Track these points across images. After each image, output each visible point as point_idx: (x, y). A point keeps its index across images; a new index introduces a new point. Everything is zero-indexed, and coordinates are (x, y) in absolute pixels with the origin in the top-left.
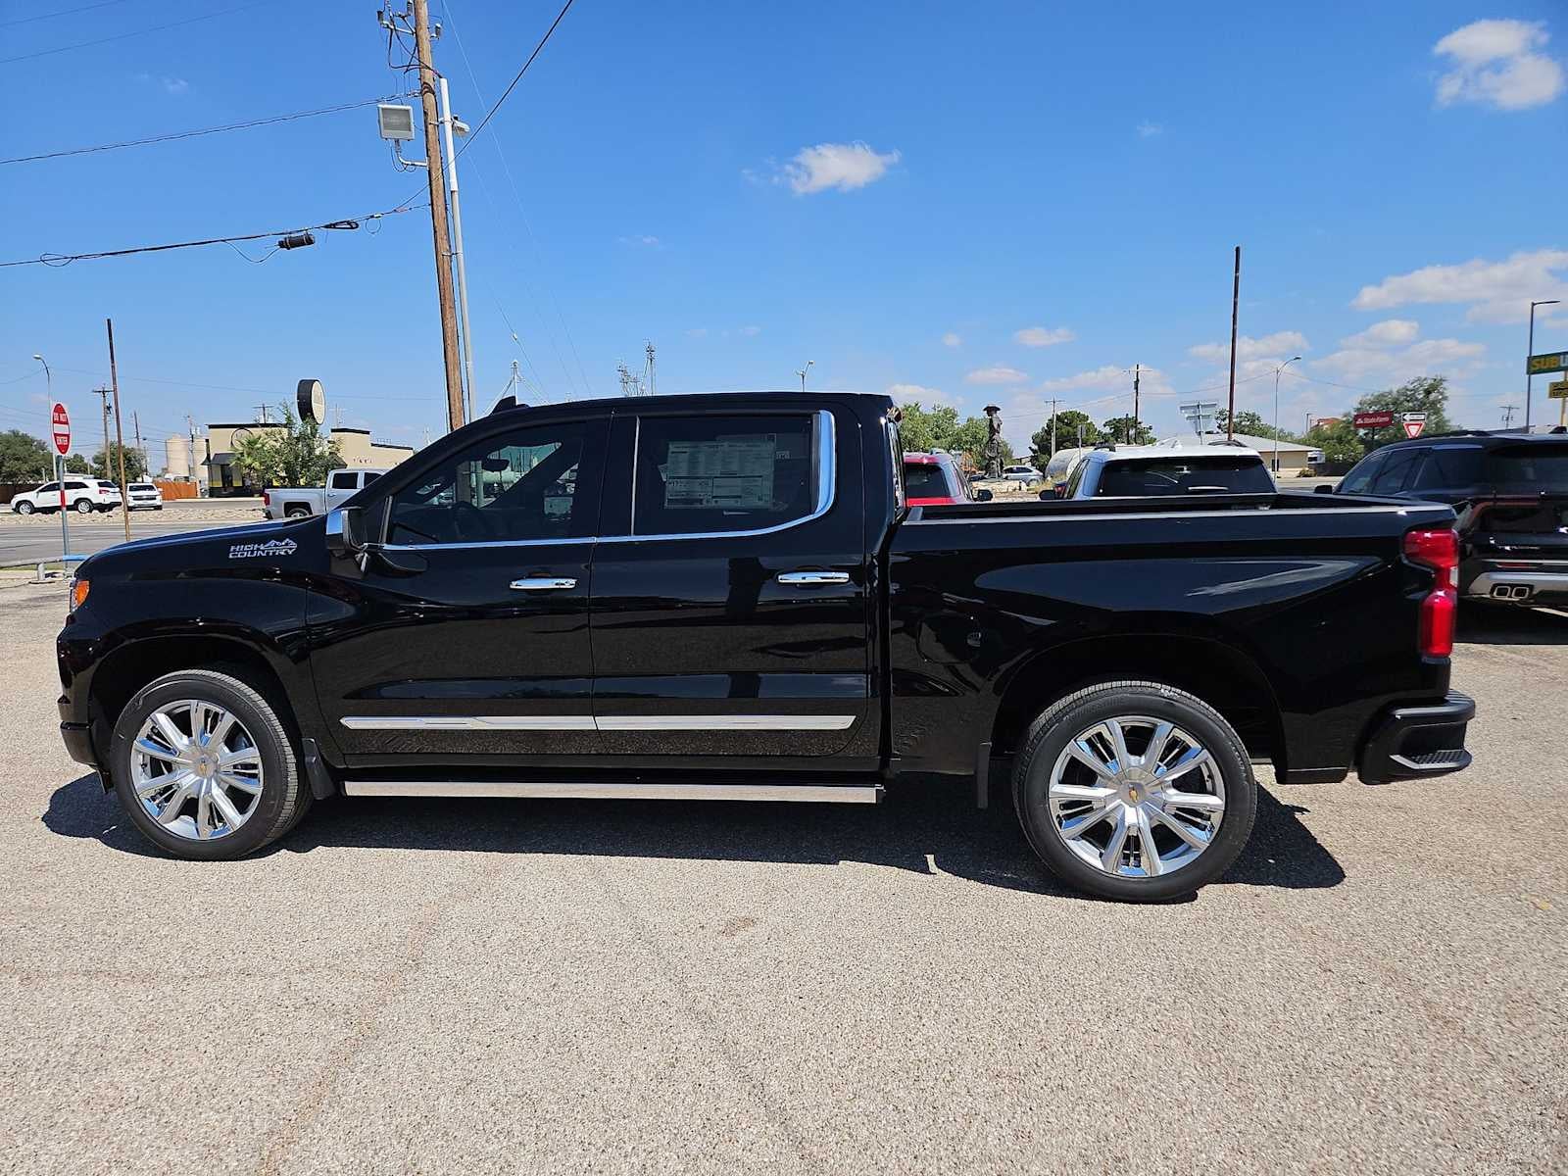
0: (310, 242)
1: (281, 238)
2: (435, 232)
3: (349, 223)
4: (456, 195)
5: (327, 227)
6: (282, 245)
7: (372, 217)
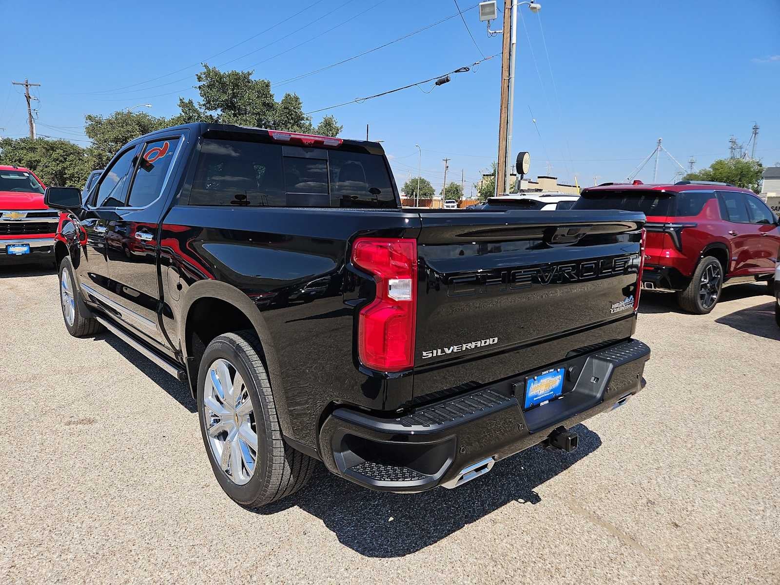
0: (448, 81)
1: (436, 80)
2: (502, 67)
3: (465, 69)
4: (514, 45)
5: (456, 72)
6: (437, 84)
7: (475, 64)
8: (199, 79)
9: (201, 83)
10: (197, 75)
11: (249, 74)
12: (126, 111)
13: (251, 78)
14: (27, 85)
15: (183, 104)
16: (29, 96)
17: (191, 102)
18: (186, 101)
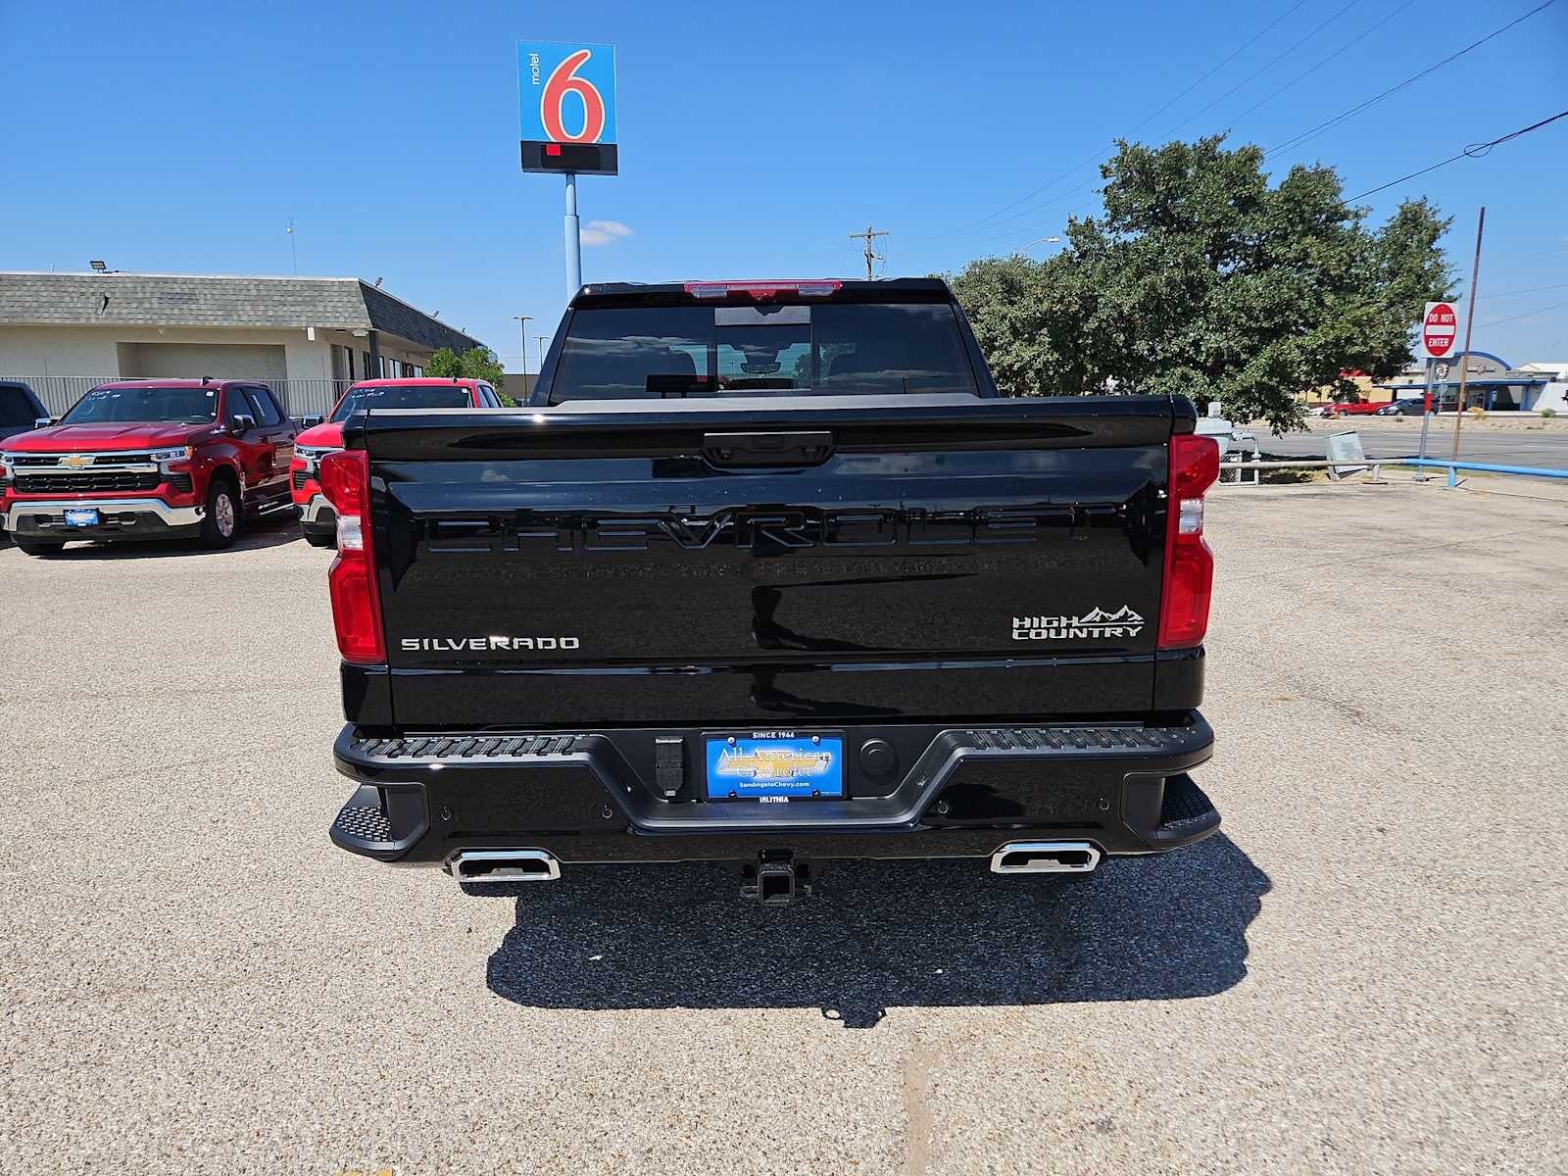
8: (1105, 172)
9: (1110, 181)
10: (1102, 167)
11: (1218, 140)
12: (985, 259)
13: (1222, 148)
14: (869, 237)
15: (1075, 230)
16: (871, 255)
17: (1089, 222)
18: (1081, 222)
